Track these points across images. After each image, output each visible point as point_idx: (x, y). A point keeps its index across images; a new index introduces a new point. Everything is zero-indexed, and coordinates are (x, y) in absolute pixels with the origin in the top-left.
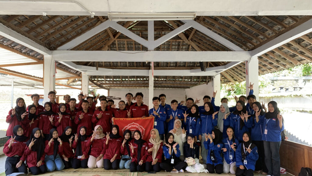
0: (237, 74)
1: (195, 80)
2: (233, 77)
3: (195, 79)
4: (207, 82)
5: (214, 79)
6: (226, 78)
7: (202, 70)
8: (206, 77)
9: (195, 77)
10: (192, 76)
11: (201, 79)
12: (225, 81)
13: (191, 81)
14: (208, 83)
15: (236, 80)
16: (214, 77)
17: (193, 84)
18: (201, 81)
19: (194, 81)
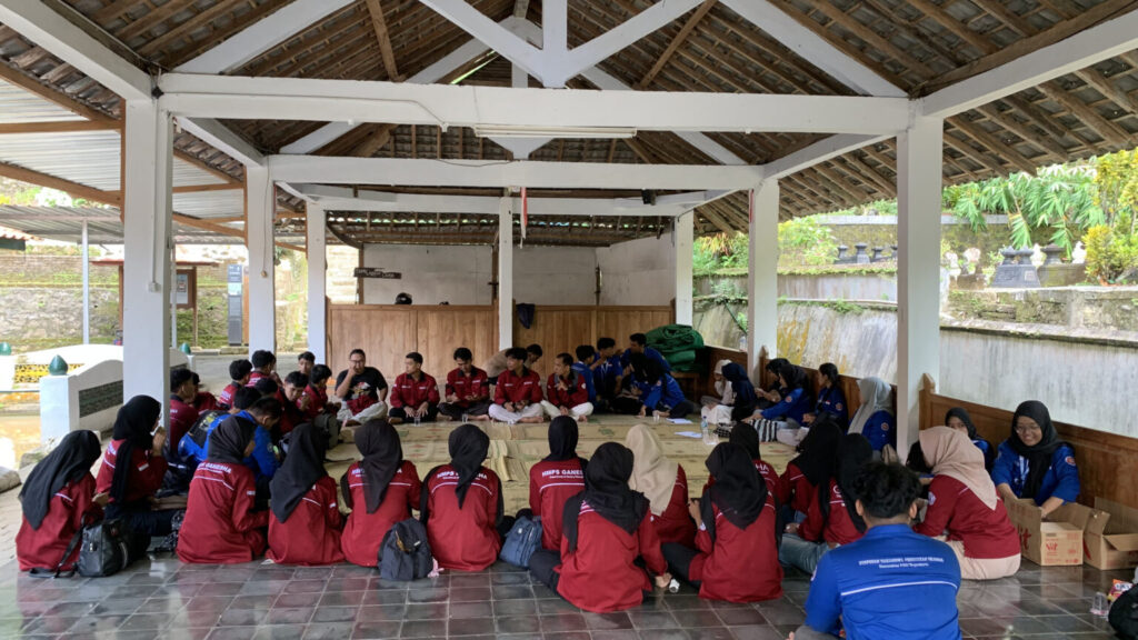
0: (736, 212)
1: (626, 226)
2: (727, 220)
3: (625, 223)
4: (659, 232)
5: (677, 225)
6: (709, 222)
7: (645, 203)
8: (656, 218)
9: (625, 219)
10: (617, 217)
11: (643, 222)
12: (707, 229)
13: (614, 227)
14: (662, 236)
15: (735, 228)
16: (676, 220)
17: (619, 235)
18: (642, 230)
19: (623, 228)
